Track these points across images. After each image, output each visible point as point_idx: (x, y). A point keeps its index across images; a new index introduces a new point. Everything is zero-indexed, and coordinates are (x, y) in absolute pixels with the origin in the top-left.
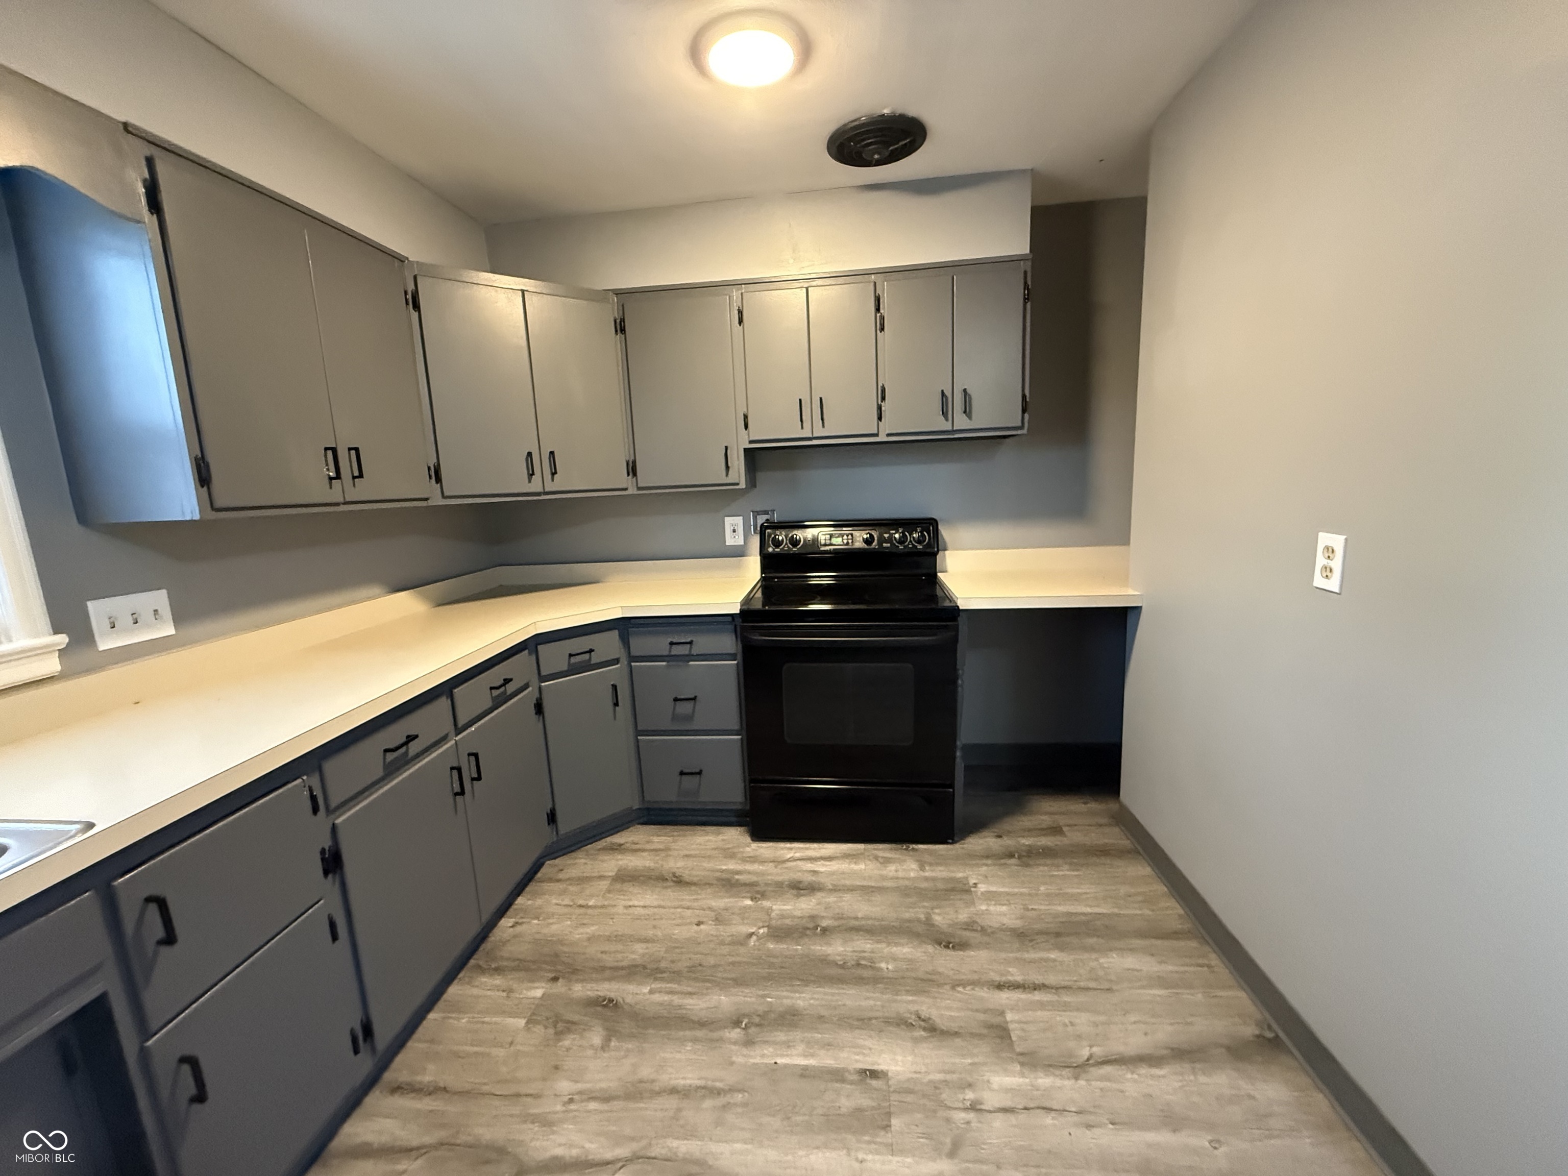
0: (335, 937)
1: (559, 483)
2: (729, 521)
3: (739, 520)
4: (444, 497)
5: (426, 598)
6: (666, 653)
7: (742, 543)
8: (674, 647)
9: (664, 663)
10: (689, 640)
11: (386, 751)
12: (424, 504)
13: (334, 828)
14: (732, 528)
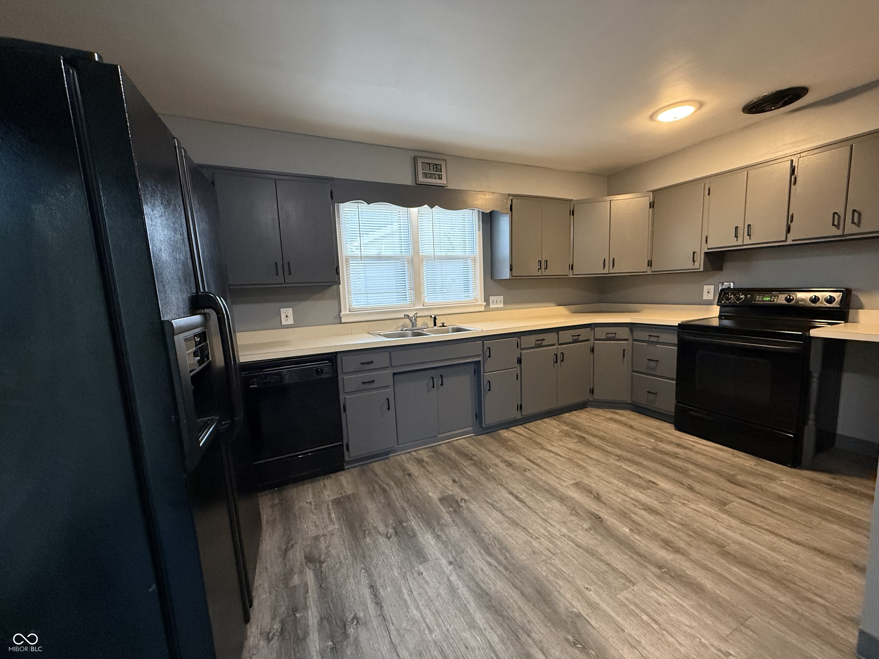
0: (517, 379)
1: (616, 270)
2: (706, 288)
3: (712, 287)
4: (573, 275)
5: (569, 310)
6: (647, 340)
7: (712, 298)
8: (651, 337)
9: (646, 344)
10: (658, 335)
11: (537, 340)
12: (566, 277)
13: (521, 353)
14: (707, 291)
